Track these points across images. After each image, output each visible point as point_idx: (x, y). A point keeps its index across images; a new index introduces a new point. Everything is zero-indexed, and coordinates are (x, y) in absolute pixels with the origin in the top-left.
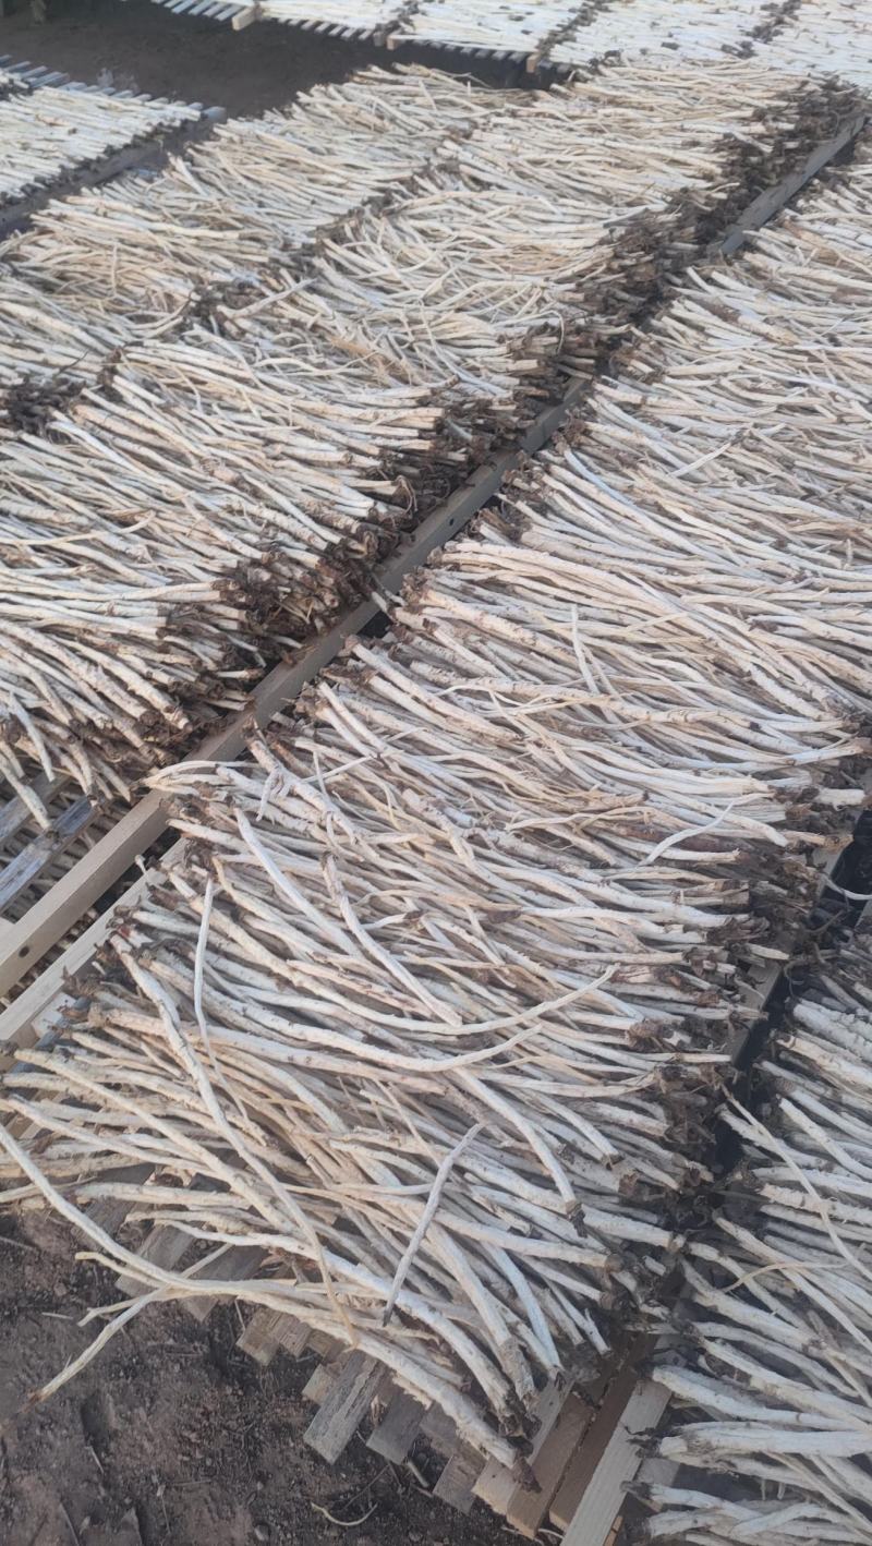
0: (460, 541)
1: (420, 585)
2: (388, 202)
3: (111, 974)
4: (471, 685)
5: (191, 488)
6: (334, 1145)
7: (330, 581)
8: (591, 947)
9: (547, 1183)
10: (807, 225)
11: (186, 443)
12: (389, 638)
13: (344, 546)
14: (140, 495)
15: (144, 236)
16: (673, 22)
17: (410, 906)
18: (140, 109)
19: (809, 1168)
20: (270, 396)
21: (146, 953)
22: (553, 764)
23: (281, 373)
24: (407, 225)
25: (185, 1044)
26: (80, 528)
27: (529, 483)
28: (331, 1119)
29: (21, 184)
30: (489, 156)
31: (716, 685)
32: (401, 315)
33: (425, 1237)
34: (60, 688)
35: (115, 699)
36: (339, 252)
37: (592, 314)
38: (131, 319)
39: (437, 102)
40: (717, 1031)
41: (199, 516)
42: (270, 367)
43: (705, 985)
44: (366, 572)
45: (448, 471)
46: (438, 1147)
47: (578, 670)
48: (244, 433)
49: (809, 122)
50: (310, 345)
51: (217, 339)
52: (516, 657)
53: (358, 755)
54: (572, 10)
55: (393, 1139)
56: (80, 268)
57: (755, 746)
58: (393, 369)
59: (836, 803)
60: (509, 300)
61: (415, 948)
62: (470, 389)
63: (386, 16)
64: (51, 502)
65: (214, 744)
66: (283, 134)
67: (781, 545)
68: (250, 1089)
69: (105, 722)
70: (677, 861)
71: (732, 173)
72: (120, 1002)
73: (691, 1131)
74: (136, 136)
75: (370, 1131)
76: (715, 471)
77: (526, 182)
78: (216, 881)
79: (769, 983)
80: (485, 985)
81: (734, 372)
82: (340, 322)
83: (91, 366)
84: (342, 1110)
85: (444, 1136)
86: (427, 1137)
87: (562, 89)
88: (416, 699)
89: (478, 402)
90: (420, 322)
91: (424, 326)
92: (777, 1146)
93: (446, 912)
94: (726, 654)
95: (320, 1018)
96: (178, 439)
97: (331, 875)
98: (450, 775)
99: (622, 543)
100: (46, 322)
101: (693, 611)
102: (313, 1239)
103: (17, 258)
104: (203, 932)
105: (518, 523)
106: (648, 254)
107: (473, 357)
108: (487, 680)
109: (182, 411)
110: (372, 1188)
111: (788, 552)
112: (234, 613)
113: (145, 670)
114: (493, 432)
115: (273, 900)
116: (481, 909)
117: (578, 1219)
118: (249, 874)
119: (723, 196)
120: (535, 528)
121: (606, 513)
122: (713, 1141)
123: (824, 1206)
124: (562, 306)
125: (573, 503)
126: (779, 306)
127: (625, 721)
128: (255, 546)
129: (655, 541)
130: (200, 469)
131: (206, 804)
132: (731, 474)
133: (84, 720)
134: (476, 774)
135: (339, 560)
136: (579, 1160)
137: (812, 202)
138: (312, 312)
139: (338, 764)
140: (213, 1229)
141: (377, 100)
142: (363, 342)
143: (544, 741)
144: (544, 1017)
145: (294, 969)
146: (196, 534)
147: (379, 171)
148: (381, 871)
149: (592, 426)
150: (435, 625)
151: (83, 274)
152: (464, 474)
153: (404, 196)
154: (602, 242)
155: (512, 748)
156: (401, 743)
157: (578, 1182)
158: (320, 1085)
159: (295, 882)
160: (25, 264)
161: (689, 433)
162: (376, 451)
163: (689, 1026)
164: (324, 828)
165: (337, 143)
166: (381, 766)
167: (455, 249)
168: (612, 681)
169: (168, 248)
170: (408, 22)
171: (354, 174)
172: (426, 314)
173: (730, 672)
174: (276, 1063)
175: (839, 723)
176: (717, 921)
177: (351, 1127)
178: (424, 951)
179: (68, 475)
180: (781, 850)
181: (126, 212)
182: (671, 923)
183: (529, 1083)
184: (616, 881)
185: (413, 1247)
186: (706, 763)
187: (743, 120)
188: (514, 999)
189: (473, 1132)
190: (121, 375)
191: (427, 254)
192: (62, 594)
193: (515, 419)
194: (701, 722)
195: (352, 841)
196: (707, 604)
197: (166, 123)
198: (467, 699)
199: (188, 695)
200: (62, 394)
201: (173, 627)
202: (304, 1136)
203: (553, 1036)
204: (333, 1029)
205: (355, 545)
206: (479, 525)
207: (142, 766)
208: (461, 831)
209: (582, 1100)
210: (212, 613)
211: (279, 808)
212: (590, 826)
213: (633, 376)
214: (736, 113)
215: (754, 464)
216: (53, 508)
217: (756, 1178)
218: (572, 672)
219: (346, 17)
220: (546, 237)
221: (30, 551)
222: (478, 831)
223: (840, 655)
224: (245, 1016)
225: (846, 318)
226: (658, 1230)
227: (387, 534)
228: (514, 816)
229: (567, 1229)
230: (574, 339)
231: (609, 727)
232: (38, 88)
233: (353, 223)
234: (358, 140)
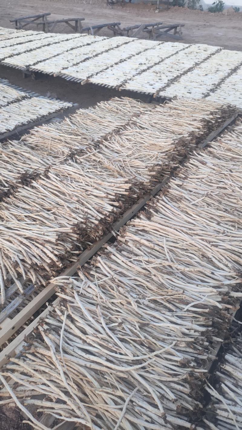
0: (135, 219)
1: (124, 231)
2: (119, 131)
3: (37, 337)
4: (137, 258)
5: (66, 202)
6: (97, 392)
7: (101, 228)
8: (169, 335)
9: (156, 406)
10: (224, 141)
11: (66, 190)
12: (115, 243)
13: (105, 219)
14: (53, 203)
15: (58, 137)
16: (190, 87)
17: (120, 320)
18: (57, 103)
19: (229, 405)
20: (88, 179)
21: (48, 331)
22: (159, 281)
23: (90, 173)
24: (124, 137)
25: (57, 359)
26: (37, 211)
27: (153, 204)
28: (96, 384)
29: (27, 120)
30: (144, 121)
31: (202, 261)
32: (121, 159)
33: (121, 422)
34: (29, 254)
35: (43, 258)
36: (106, 143)
37: (170, 161)
38: (53, 157)
39: (131, 106)
40: (204, 362)
41: (68, 210)
42: (88, 171)
43: (200, 348)
44: (110, 225)
45: (132, 200)
46: (126, 394)
47: (165, 255)
48: (81, 188)
49: (224, 115)
50: (98, 166)
51: (75, 164)
52: (149, 251)
53: (107, 276)
54: (165, 84)
55: (113, 391)
56: (41, 144)
57: (213, 278)
58: (119, 173)
59: (235, 296)
60: (149, 157)
61: (120, 333)
62: (138, 179)
63: (119, 83)
64: (30, 204)
65: (68, 271)
66: (93, 113)
67: (218, 224)
68: (74, 373)
69: (40, 264)
70: (192, 311)
71: (205, 127)
72: (39, 345)
73: (197, 392)
74: (56, 110)
75: (107, 388)
76: (201, 203)
77: (153, 128)
78: (68, 311)
79: (218, 347)
80: (139, 345)
81: (206, 178)
82: (106, 160)
83: (42, 170)
84: (99, 381)
85: (127, 391)
86: (123, 391)
87: (163, 105)
88: (123, 261)
89: (140, 182)
90: (126, 162)
91: (127, 163)
92: (220, 398)
93: (129, 323)
94: (205, 253)
95: (94, 353)
96: (64, 189)
97: (99, 311)
98: (131, 283)
99: (177, 221)
100: (32, 157)
101: (196, 240)
102: (90, 420)
103: (25, 140)
104: (63, 326)
105: (150, 215)
106: (183, 147)
107: (139, 171)
108: (142, 257)
109: (65, 182)
110: (107, 406)
111: (220, 226)
112: (76, 236)
113: (52, 250)
114: (144, 190)
115: (83, 317)
116: (139, 322)
117: (165, 418)
118: (77, 309)
119: (202, 133)
120: (155, 217)
121: (173, 213)
122: (203, 396)
123: (233, 417)
124: (161, 159)
125: (165, 210)
126: (216, 161)
127: (178, 270)
128: (82, 218)
129: (186, 221)
130: (69, 197)
131: (66, 289)
132: (205, 204)
133: (35, 263)
134: (138, 283)
135: (104, 223)
136: (165, 400)
137: (225, 135)
138: (99, 158)
139: (101, 279)
140: (61, 415)
141: (116, 105)
142: (111, 167)
143: (156, 275)
144: (156, 356)
145: (87, 338)
146: (67, 214)
147: (117, 123)
148: (112, 310)
149: (169, 190)
150: (128, 241)
151: (42, 145)
152: (136, 200)
153: (123, 130)
154: (172, 144)
155: (148, 277)
156: (118, 274)
157: (165, 406)
158: (93, 373)
159: (89, 312)
160: (27, 142)
161: (194, 193)
162: (114, 194)
163: (196, 360)
164: (97, 297)
165: (106, 116)
166: (113, 280)
167: (135, 144)
168: (174, 259)
169: (63, 140)
170: (124, 85)
171: (110, 124)
172: (127, 159)
173: (206, 257)
174: (81, 366)
175: (235, 274)
176: (203, 329)
177: (101, 387)
178: (123, 334)
179: (35, 197)
180: (221, 309)
181: (53, 131)
182: (191, 329)
183: (151, 376)
184: (176, 316)
185: (118, 425)
186: (200, 283)
187: (207, 115)
188: (148, 350)
189: (135, 390)
190: (50, 172)
191: (128, 144)
192: (32, 229)
193: (150, 187)
194: (199, 271)
195: (105, 301)
196: (199, 239)
197: (64, 107)
198: (136, 262)
199: (62, 257)
200: (35, 176)
201: (60, 239)
202: (88, 389)
203: (158, 362)
204: (97, 356)
205: (108, 219)
206: (140, 215)
207: (49, 276)
208: (134, 299)
209: (166, 381)
210: (70, 235)
211: (85, 290)
212: (168, 299)
213: (180, 177)
214: (206, 113)
215: (211, 202)
216: (31, 206)
217: (215, 407)
218: (164, 256)
219: (109, 83)
220: (158, 142)
221: (24, 217)
222: (138, 299)
223: (235, 254)
224: (73, 351)
225: (234, 165)
226: (187, 422)
227: (116, 216)
228: (148, 296)
229: (162, 421)
230: (165, 167)
231: (174, 271)
232: (32, 97)
233: (110, 136)
234: (111, 115)
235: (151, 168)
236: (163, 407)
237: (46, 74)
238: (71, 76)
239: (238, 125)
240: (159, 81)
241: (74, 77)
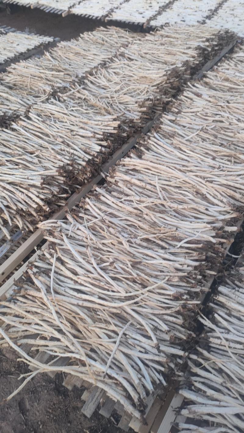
0: (125, 158)
1: (114, 171)
2: (105, 64)
3: (27, 280)
4: (128, 198)
5: (50, 144)
6: (90, 328)
7: (89, 169)
8: (161, 271)
9: (149, 338)
10: (221, 70)
11: (49, 131)
12: (105, 185)
13: (93, 160)
14: (36, 146)
15: (38, 74)
16: (184, 14)
17: (111, 260)
18: (36, 38)
19: (222, 333)
20: (73, 118)
21: (37, 274)
22: (151, 220)
23: (75, 112)
24: (110, 71)
25: (48, 299)
26: (19, 155)
27: (144, 142)
28: (89, 320)
29: (3, 59)
30: (133, 51)
31: (196, 197)
32: (109, 95)
33: (115, 353)
34: (13, 200)
35: (29, 203)
36: (92, 78)
37: (161, 95)
38: (34, 97)
39: (119, 37)
40: (197, 295)
41: (52, 151)
42: (72, 110)
43: (193, 282)
44: (99, 167)
45: (122, 139)
46: (119, 328)
47: (158, 194)
48: (65, 128)
49: (221, 42)
50: (83, 104)
51: (58, 102)
52: (141, 190)
53: (97, 218)
54: (156, 11)
55: (106, 326)
56: (20, 83)
57: (207, 215)
58: (106, 111)
59: (229, 231)
60: (138, 91)
61: (112, 272)
62: (128, 116)
63: (105, 13)
64: (11, 148)
65: (56, 215)
66: (76, 45)
67: (214, 159)
68: (66, 312)
69: (26, 209)
70: (186, 247)
71: (200, 56)
72: (30, 288)
73: (190, 323)
74: (35, 46)
75: (100, 324)
76: (196, 139)
77: (143, 59)
78: (57, 254)
79: (211, 281)
80: (132, 282)
81: (201, 111)
82: (92, 98)
83: (22, 110)
84: (92, 318)
85: (121, 325)
86: (116, 325)
87: (153, 33)
88: (113, 202)
89: (130, 120)
90: (114, 98)
92: (213, 327)
93: (121, 262)
94: (199, 189)
95: (86, 292)
96: (47, 130)
97: (89, 252)
98: (122, 223)
99: (170, 159)
100: (10, 97)
101: (190, 177)
102: (84, 354)
103: (2, 80)
104: (53, 268)
105: (141, 153)
106: (177, 78)
107: (129, 107)
108: (133, 197)
109: (48, 122)
110: (100, 340)
111: (216, 161)
112: (62, 178)
113: (37, 194)
114: (134, 128)
115: (73, 259)
116: (131, 261)
117: (158, 348)
118: (66, 252)
119: (198, 62)
120: (146, 154)
121: (166, 150)
122: (196, 326)
123: (226, 344)
124: (153, 93)
125: (156, 147)
126: (213, 93)
127: (171, 208)
128: (68, 160)
129: (179, 158)
130: (53, 138)
131: (54, 232)
132: (200, 139)
133: (20, 209)
134: (129, 223)
135: (92, 164)
136: (158, 331)
137: (222, 64)
138: (84, 95)
139: (91, 220)
140: (56, 352)
141: (102, 36)
142: (98, 103)
143: (148, 214)
144: (149, 291)
145: (79, 278)
146: (51, 156)
147: (103, 56)
148: (103, 250)
149: (161, 126)
150: (118, 182)
151: (21, 84)
152: (126, 140)
153: (109, 63)
154: (164, 75)
155: (139, 216)
156: (109, 215)
157: (158, 337)
158: (86, 311)
159: (79, 254)
160: (4, 81)
161: (189, 128)
162: (102, 133)
163: (189, 293)
164: (87, 239)
165: (91, 48)
166: (103, 221)
167: (124, 77)
168: (167, 197)
169: (44, 77)
170: (111, 14)
171: (96, 57)
172: (116, 95)
173: (200, 194)
174: (74, 305)
175: (230, 208)
176: (197, 264)
177: (95, 323)
178: (115, 273)
179: (16, 140)
180: (214, 244)
181: (32, 67)
182: (184, 264)
183: (144, 310)
184: (169, 253)
185: (112, 357)
186: (193, 219)
187: (203, 42)
188: (140, 286)
189: (129, 324)
190: (31, 112)
191: (116, 79)
192: (14, 173)
193: (140, 124)
194: (192, 208)
195: (95, 242)
196: (194, 175)
197: (44, 42)
198: (127, 202)
199: (49, 201)
200: (14, 118)
201: (45, 182)
202: (81, 325)
203: (151, 296)
204: (89, 295)
205: (96, 159)
206: (130, 154)
207: (36, 221)
208: (125, 239)
209: (159, 314)
210: (56, 178)
211: (74, 233)
212: (161, 237)
213: (173, 112)
214: (201, 40)
215: (206, 136)
216: (12, 149)
217: (207, 336)
218: (156, 195)
219: (94, 13)
220: (149, 74)
221: (5, 161)
222: (130, 239)
223: (231, 189)
224: (65, 291)
225: (231, 96)
226: (180, 351)
227: (105, 156)
228: (140, 235)
229: (155, 351)
230: (156, 102)
231: (166, 210)
232: (8, 33)
233: (95, 70)
234: (97, 47)
235: (141, 103)
236: (157, 338)
237: (23, 6)
238: (50, 7)
239: (236, 52)
240: (150, 8)
241: (54, 8)
